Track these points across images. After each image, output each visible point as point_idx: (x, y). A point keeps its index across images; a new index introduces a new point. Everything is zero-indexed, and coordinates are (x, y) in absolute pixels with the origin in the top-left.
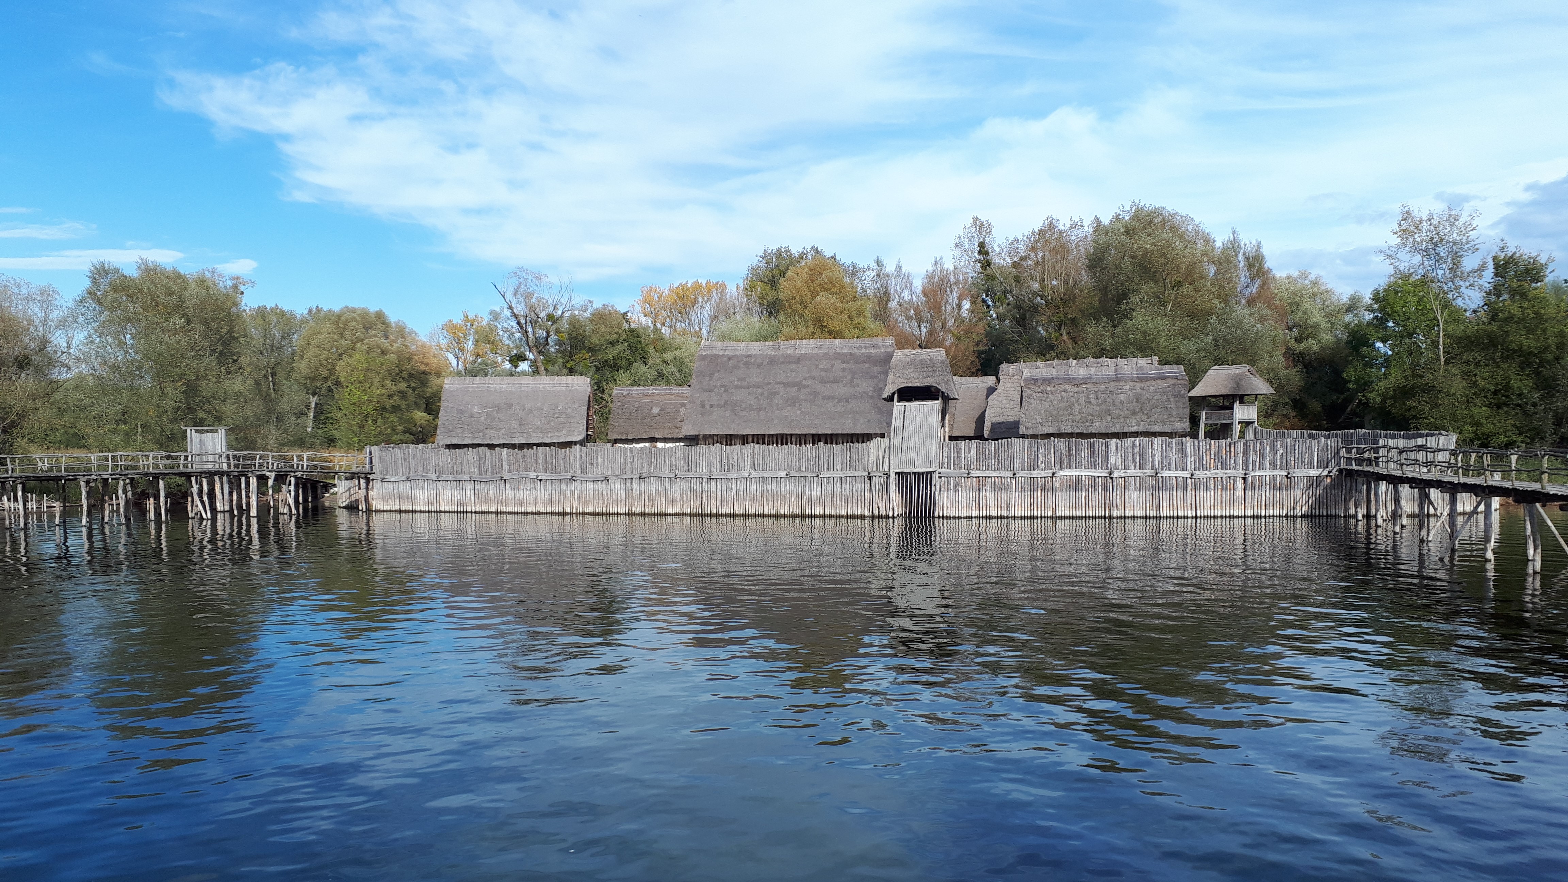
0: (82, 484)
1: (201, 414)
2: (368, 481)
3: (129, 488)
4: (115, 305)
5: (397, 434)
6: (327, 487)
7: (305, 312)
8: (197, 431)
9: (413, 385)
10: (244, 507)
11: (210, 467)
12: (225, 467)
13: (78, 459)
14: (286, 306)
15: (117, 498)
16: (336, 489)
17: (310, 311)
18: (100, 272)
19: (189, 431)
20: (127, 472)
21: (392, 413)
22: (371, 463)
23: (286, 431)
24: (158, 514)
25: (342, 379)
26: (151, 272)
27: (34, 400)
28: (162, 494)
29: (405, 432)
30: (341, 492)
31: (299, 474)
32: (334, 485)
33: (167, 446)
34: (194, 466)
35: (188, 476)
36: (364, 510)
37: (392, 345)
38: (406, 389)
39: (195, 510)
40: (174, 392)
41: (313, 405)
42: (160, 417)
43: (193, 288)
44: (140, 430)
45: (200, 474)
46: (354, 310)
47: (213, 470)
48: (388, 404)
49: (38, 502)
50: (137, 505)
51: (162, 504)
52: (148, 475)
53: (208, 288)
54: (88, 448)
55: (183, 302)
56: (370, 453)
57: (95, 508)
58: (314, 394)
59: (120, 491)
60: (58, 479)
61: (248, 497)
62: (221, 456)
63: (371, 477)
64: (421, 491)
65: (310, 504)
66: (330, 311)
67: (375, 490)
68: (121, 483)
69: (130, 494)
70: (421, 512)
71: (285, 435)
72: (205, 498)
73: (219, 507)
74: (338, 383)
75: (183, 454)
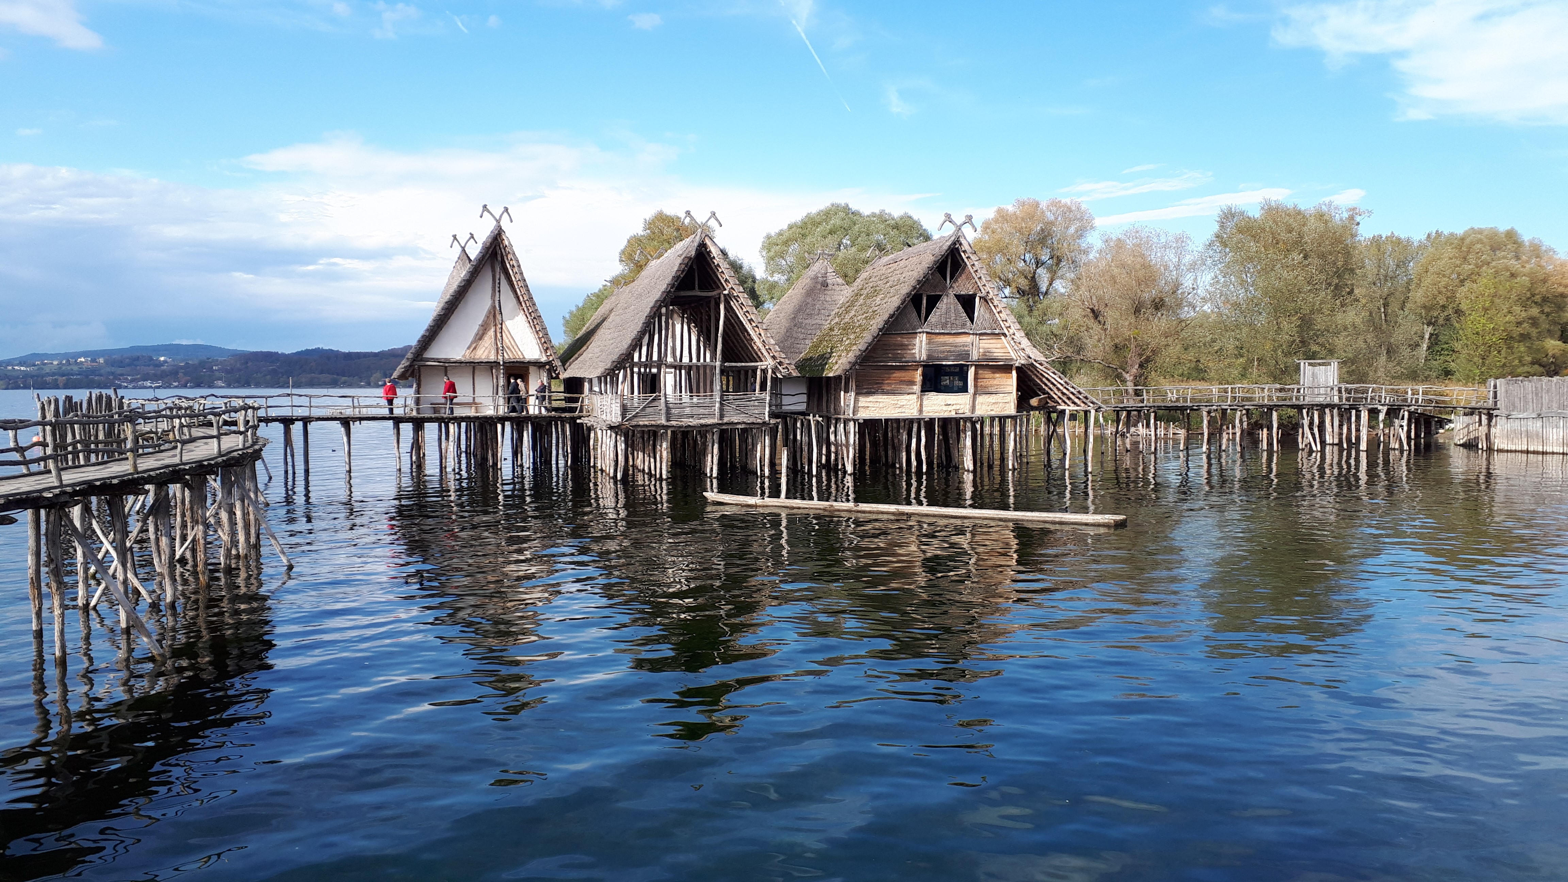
0: (1205, 414)
1: (1315, 348)
2: (1490, 417)
3: (1245, 419)
4: (1239, 245)
5: (1524, 365)
6: (1441, 423)
7: (1423, 237)
8: (1310, 364)
9: (1547, 310)
10: (1354, 441)
11: (1321, 399)
12: (1336, 400)
13: (1200, 391)
14: (1402, 234)
15: (1234, 427)
16: (1452, 425)
17: (1429, 236)
18: (1228, 215)
19: (1302, 364)
20: (1244, 403)
21: (1520, 342)
22: (1495, 397)
23: (1399, 364)
24: (1270, 444)
25: (1463, 307)
26: (1273, 211)
27: (1166, 337)
28: (1275, 425)
29: (1533, 363)
30: (1458, 428)
31: (1412, 408)
32: (1450, 421)
33: (1281, 379)
34: (1307, 398)
35: (1300, 408)
36: (1485, 448)
37: (1523, 267)
38: (1538, 315)
39: (1306, 441)
40: (1289, 327)
41: (1427, 336)
42: (1275, 351)
43: (1312, 223)
44: (1256, 363)
45: (1311, 407)
46: (1480, 231)
47: (1325, 403)
48: (1517, 332)
49: (1165, 429)
50: (1250, 436)
51: (1275, 435)
52: (1262, 406)
53: (1326, 222)
54: (1209, 380)
55: (1302, 238)
56: (1495, 387)
57: (1215, 435)
58: (1429, 324)
59: (1237, 421)
60: (1183, 409)
61: (1358, 430)
62: (1332, 389)
63: (1495, 413)
64: (1555, 430)
65: (1422, 440)
66: (1452, 234)
67: (1498, 427)
68: (1239, 413)
69: (1245, 425)
70: (1553, 453)
71: (1398, 368)
72: (1316, 430)
73: (1329, 440)
74: (1458, 312)
75: (1296, 387)
